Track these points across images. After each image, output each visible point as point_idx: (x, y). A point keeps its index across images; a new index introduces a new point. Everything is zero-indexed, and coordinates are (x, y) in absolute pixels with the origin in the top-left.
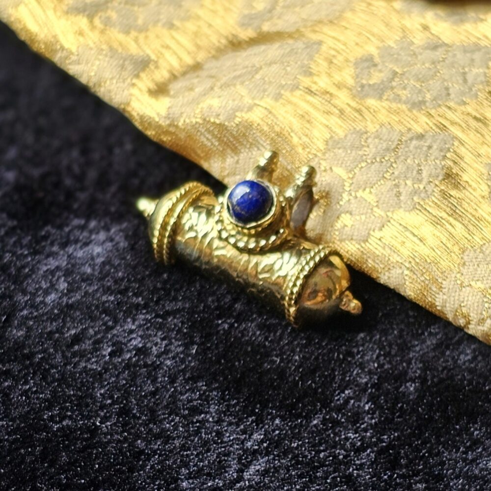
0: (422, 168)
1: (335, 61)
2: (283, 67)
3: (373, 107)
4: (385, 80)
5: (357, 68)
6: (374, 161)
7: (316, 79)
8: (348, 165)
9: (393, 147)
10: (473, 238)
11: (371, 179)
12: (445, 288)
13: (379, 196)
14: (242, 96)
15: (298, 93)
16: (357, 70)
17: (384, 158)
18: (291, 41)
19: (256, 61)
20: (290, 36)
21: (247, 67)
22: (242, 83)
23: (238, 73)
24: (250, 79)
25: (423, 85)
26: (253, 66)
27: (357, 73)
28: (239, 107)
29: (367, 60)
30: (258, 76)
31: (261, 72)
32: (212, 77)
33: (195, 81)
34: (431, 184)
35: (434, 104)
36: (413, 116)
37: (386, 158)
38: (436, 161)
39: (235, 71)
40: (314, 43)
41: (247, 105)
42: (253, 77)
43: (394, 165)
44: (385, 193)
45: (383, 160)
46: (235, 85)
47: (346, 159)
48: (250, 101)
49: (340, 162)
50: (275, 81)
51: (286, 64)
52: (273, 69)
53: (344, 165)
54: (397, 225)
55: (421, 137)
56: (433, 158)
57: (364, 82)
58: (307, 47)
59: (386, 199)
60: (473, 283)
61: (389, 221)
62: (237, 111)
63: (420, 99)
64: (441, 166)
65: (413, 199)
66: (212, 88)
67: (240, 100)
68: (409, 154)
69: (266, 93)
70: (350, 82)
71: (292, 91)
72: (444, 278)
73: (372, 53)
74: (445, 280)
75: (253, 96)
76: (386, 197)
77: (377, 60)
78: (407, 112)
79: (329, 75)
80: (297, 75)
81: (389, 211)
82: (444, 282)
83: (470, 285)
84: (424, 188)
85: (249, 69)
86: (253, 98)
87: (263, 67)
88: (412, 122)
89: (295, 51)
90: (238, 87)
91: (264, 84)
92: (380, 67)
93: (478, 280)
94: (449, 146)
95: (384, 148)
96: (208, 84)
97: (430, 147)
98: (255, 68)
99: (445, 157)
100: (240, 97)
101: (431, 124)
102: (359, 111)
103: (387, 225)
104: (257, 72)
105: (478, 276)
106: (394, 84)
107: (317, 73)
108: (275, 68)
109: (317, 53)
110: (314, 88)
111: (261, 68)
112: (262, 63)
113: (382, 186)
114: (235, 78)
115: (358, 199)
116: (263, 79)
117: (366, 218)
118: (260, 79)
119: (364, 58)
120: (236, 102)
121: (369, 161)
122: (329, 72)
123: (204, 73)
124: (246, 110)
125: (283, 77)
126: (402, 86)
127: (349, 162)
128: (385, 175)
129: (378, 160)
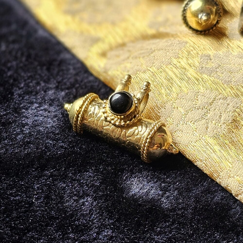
0: (222, 115)
1: (192, 53)
2: (165, 52)
3: (205, 79)
4: (214, 67)
5: (202, 58)
6: (199, 108)
7: (180, 60)
8: (186, 108)
9: (210, 101)
10: (239, 156)
11: (196, 117)
12: (221, 176)
13: (198, 126)
14: (142, 64)
15: (170, 66)
16: (201, 59)
17: (204, 107)
18: (172, 39)
19: (153, 47)
20: (173, 36)
21: (148, 49)
22: (143, 57)
23: (142, 51)
24: (148, 56)
25: (232, 74)
26: (151, 49)
27: (201, 60)
28: (140, 69)
29: (207, 56)
30: (152, 55)
31: (154, 53)
32: (129, 51)
33: (121, 52)
34: (225, 124)
35: (235, 83)
36: (224, 87)
37: (205, 107)
38: (230, 112)
39: (141, 50)
40: (183, 42)
41: (144, 69)
42: (149, 55)
43: (209, 112)
44: (201, 125)
45: (203, 108)
46: (139, 58)
47: (186, 104)
48: (145, 67)
49: (182, 105)
50: (160, 59)
51: (167, 50)
52: (160, 52)
53: (184, 107)
54: (204, 142)
55: (225, 98)
56: (228, 110)
57: (204, 65)
58: (179, 43)
59: (201, 128)
60: (235, 177)
61: (200, 139)
62: (138, 71)
63: (229, 80)
64: (231, 115)
65: (214, 131)
66: (128, 58)
67: (141, 66)
68: (217, 106)
69: (154, 64)
70: (197, 64)
71: (167, 65)
72: (222, 171)
73: (210, 54)
74: (221, 172)
75: (147, 65)
76: (201, 127)
77: (212, 57)
78: (221, 84)
79: (187, 59)
80: (171, 56)
81: (201, 134)
82: (221, 173)
83: (234, 177)
84: (221, 126)
85: (149, 50)
86: (147, 66)
87: (156, 50)
88: (223, 90)
89: (173, 44)
90: (141, 59)
91: (154, 59)
92: (213, 61)
93: (238, 176)
94: (238, 105)
95: (205, 102)
96: (127, 55)
97: (228, 104)
98: (151, 51)
99: (235, 111)
100: (141, 64)
101: (232, 92)
102: (197, 80)
103: (199, 141)
104: (152, 53)
105: (238, 174)
106: (218, 70)
107: (181, 57)
108: (161, 52)
109: (184, 47)
110: (178, 65)
111: (154, 51)
112: (155, 49)
113: (200, 122)
114: (141, 54)
115: (187, 125)
116: (154, 57)
117: (189, 135)
118: (153, 56)
119: (206, 55)
120: (139, 67)
121: (196, 108)
122: (187, 57)
123: (126, 49)
124: (142, 71)
125: (164, 57)
126: (222, 72)
127: (186, 106)
128: (203, 116)
129: (201, 107)
